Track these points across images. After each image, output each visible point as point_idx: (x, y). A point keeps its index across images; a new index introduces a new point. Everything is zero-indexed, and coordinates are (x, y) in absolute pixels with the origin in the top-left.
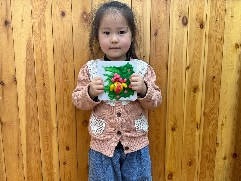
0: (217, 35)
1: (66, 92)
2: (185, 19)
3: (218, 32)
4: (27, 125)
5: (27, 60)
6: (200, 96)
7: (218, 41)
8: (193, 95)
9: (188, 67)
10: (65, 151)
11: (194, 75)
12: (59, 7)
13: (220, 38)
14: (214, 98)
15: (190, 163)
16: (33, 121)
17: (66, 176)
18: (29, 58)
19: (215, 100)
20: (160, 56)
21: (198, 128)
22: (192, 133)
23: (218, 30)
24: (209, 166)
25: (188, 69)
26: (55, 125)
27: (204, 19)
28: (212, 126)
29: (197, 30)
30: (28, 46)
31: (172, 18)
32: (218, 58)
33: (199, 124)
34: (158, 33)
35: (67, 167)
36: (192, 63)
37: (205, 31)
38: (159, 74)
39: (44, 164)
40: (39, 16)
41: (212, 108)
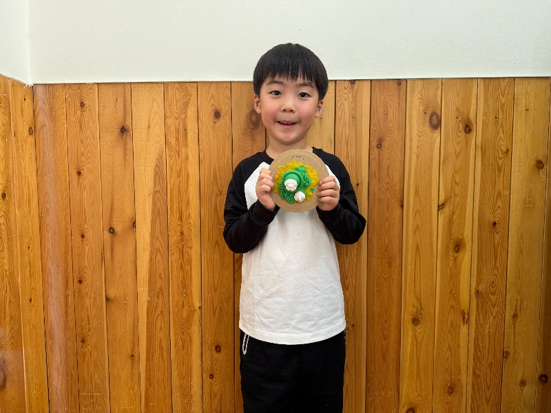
0: (499, 144)
1: (219, 246)
2: (434, 117)
3: (500, 138)
4: (149, 303)
5: (156, 192)
6: (467, 259)
7: (501, 155)
8: (453, 256)
9: (443, 205)
10: (214, 352)
11: (454, 219)
12: (211, 103)
13: (505, 150)
14: (496, 263)
15: (451, 390)
16: (161, 297)
17: (214, 400)
18: (158, 188)
19: (499, 268)
20: (388, 183)
21: (466, 321)
22: (452, 329)
23: (501, 135)
24: (491, 396)
25: (442, 208)
26: (197, 305)
27: (472, 117)
28: (494, 318)
29: (459, 137)
30: (157, 168)
31: (411, 116)
32: (501, 188)
33: (466, 312)
34: (383, 144)
35: (216, 384)
36: (451, 198)
37: (474, 139)
38: (387, 216)
39: (175, 374)
40: (176, 118)
41: (493, 283)
